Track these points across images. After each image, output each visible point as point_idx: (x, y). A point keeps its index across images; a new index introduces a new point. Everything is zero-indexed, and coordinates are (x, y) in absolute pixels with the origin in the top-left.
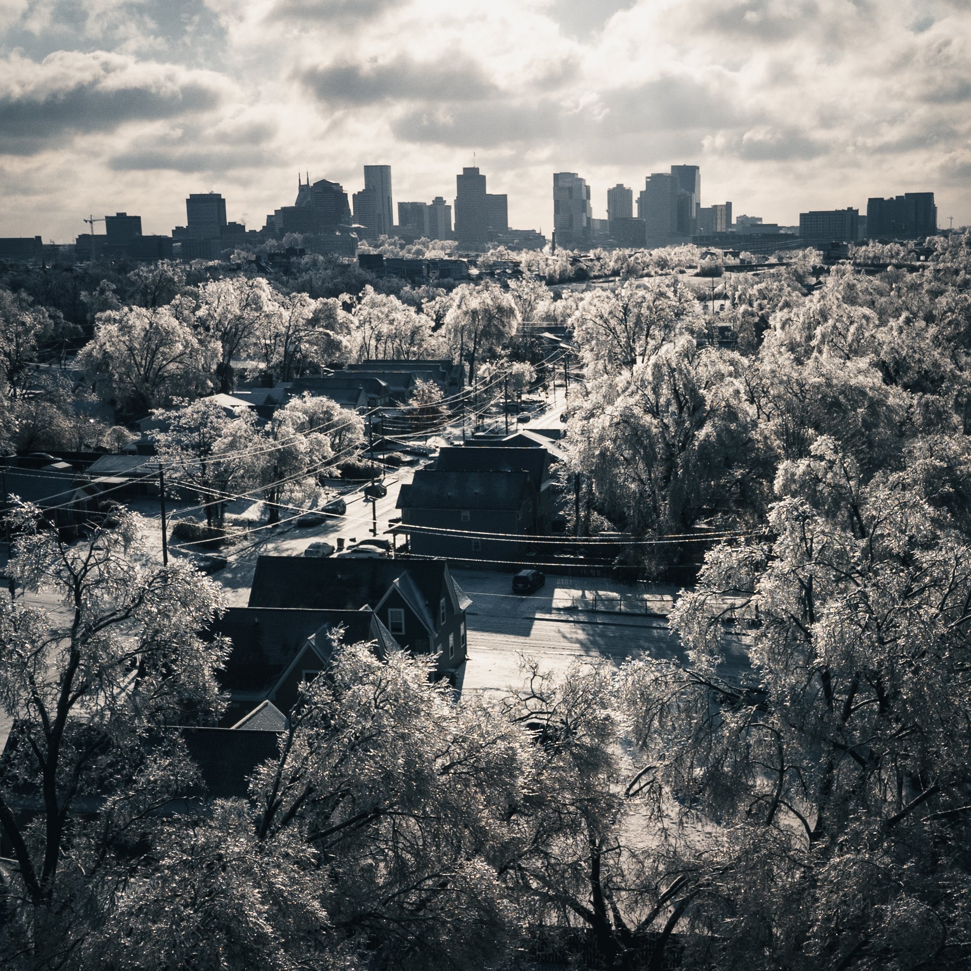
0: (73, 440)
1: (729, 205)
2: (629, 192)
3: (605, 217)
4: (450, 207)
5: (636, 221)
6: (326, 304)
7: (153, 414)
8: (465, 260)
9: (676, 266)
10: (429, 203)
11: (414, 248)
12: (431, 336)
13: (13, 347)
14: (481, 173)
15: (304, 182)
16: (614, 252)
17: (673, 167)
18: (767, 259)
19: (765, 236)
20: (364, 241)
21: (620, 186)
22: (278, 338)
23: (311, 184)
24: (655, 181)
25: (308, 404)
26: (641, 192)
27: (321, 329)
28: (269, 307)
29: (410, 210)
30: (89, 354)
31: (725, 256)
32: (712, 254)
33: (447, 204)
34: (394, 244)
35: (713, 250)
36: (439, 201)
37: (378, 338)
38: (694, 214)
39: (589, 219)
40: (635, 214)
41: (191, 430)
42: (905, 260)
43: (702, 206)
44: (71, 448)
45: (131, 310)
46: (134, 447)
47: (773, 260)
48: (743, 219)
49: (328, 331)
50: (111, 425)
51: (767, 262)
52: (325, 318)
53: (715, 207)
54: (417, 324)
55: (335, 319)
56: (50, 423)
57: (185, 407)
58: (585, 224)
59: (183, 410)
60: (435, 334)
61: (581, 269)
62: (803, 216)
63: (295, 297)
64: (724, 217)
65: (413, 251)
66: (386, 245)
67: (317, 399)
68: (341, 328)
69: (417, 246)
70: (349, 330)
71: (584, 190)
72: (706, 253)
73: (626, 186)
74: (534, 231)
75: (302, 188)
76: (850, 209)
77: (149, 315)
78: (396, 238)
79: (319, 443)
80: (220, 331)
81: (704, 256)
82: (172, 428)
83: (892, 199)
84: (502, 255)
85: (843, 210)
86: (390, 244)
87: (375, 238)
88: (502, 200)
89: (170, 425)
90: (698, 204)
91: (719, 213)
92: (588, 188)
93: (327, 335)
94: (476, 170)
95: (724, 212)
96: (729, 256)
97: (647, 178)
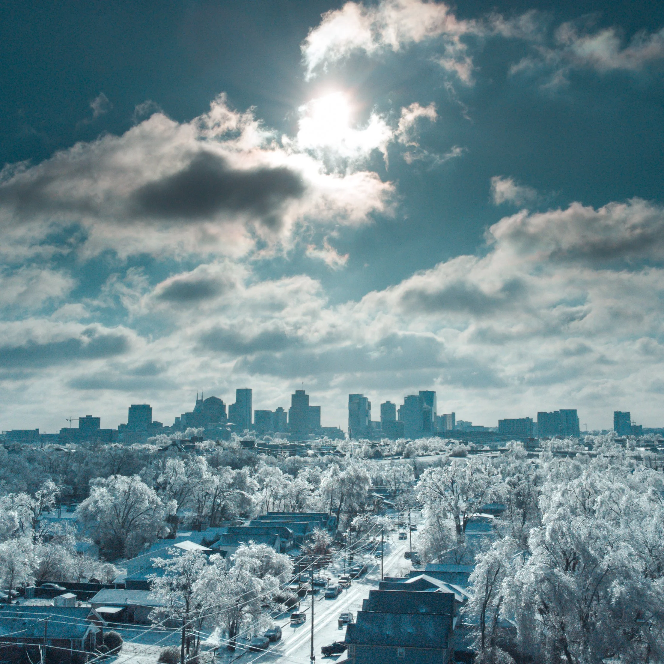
0: (75, 574)
1: (453, 414)
2: (393, 406)
3: (379, 420)
4: (286, 413)
5: (397, 422)
6: (239, 473)
7: (153, 562)
8: (304, 445)
9: (433, 450)
10: (274, 410)
11: (265, 437)
12: (310, 495)
13: (38, 504)
14: (306, 394)
15: (200, 398)
16: (397, 441)
17: (420, 392)
18: (483, 447)
19: (479, 433)
20: (235, 433)
21: (388, 402)
22: (207, 497)
23: (204, 399)
24: (409, 399)
25: (254, 550)
26: (401, 406)
27: (238, 491)
28: (206, 475)
29: (262, 415)
30: (86, 509)
31: (460, 444)
32: (453, 443)
33: (285, 411)
34: (252, 435)
35: (453, 441)
36: (280, 410)
37: (275, 497)
38: (433, 420)
39: (370, 422)
40: (397, 419)
41: (180, 574)
42: (578, 450)
43: (438, 415)
44: (73, 579)
45: (116, 478)
46: (123, 582)
47: (487, 448)
48: (462, 423)
49: (243, 492)
50: (104, 562)
51: (484, 449)
52: (239, 482)
53: (445, 415)
54: (302, 488)
55: (245, 483)
56: (60, 561)
57: (177, 556)
58: (367, 424)
59: (175, 559)
60: (313, 494)
61: (377, 451)
62: (500, 421)
63: (221, 468)
64: (451, 421)
65: (264, 439)
66: (248, 435)
67: (259, 546)
68: (248, 490)
69: (267, 436)
70: (253, 491)
71: (367, 404)
72: (449, 443)
73: (392, 402)
74: (336, 428)
75: (198, 402)
76: (528, 418)
77: (129, 481)
78: (254, 431)
79: (272, 584)
80: (173, 492)
81: (447, 444)
82: (166, 573)
83: (551, 412)
84: (326, 442)
85: (523, 419)
86: (250, 435)
87: (242, 431)
88: (318, 409)
89: (165, 570)
90: (435, 413)
91: (447, 418)
92: (369, 403)
93: (243, 494)
94: (303, 392)
95: (451, 418)
96: (462, 444)
97: (405, 397)
